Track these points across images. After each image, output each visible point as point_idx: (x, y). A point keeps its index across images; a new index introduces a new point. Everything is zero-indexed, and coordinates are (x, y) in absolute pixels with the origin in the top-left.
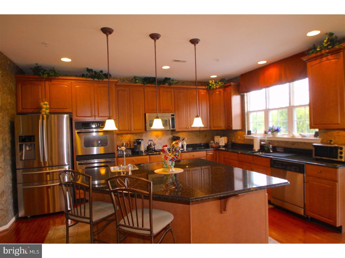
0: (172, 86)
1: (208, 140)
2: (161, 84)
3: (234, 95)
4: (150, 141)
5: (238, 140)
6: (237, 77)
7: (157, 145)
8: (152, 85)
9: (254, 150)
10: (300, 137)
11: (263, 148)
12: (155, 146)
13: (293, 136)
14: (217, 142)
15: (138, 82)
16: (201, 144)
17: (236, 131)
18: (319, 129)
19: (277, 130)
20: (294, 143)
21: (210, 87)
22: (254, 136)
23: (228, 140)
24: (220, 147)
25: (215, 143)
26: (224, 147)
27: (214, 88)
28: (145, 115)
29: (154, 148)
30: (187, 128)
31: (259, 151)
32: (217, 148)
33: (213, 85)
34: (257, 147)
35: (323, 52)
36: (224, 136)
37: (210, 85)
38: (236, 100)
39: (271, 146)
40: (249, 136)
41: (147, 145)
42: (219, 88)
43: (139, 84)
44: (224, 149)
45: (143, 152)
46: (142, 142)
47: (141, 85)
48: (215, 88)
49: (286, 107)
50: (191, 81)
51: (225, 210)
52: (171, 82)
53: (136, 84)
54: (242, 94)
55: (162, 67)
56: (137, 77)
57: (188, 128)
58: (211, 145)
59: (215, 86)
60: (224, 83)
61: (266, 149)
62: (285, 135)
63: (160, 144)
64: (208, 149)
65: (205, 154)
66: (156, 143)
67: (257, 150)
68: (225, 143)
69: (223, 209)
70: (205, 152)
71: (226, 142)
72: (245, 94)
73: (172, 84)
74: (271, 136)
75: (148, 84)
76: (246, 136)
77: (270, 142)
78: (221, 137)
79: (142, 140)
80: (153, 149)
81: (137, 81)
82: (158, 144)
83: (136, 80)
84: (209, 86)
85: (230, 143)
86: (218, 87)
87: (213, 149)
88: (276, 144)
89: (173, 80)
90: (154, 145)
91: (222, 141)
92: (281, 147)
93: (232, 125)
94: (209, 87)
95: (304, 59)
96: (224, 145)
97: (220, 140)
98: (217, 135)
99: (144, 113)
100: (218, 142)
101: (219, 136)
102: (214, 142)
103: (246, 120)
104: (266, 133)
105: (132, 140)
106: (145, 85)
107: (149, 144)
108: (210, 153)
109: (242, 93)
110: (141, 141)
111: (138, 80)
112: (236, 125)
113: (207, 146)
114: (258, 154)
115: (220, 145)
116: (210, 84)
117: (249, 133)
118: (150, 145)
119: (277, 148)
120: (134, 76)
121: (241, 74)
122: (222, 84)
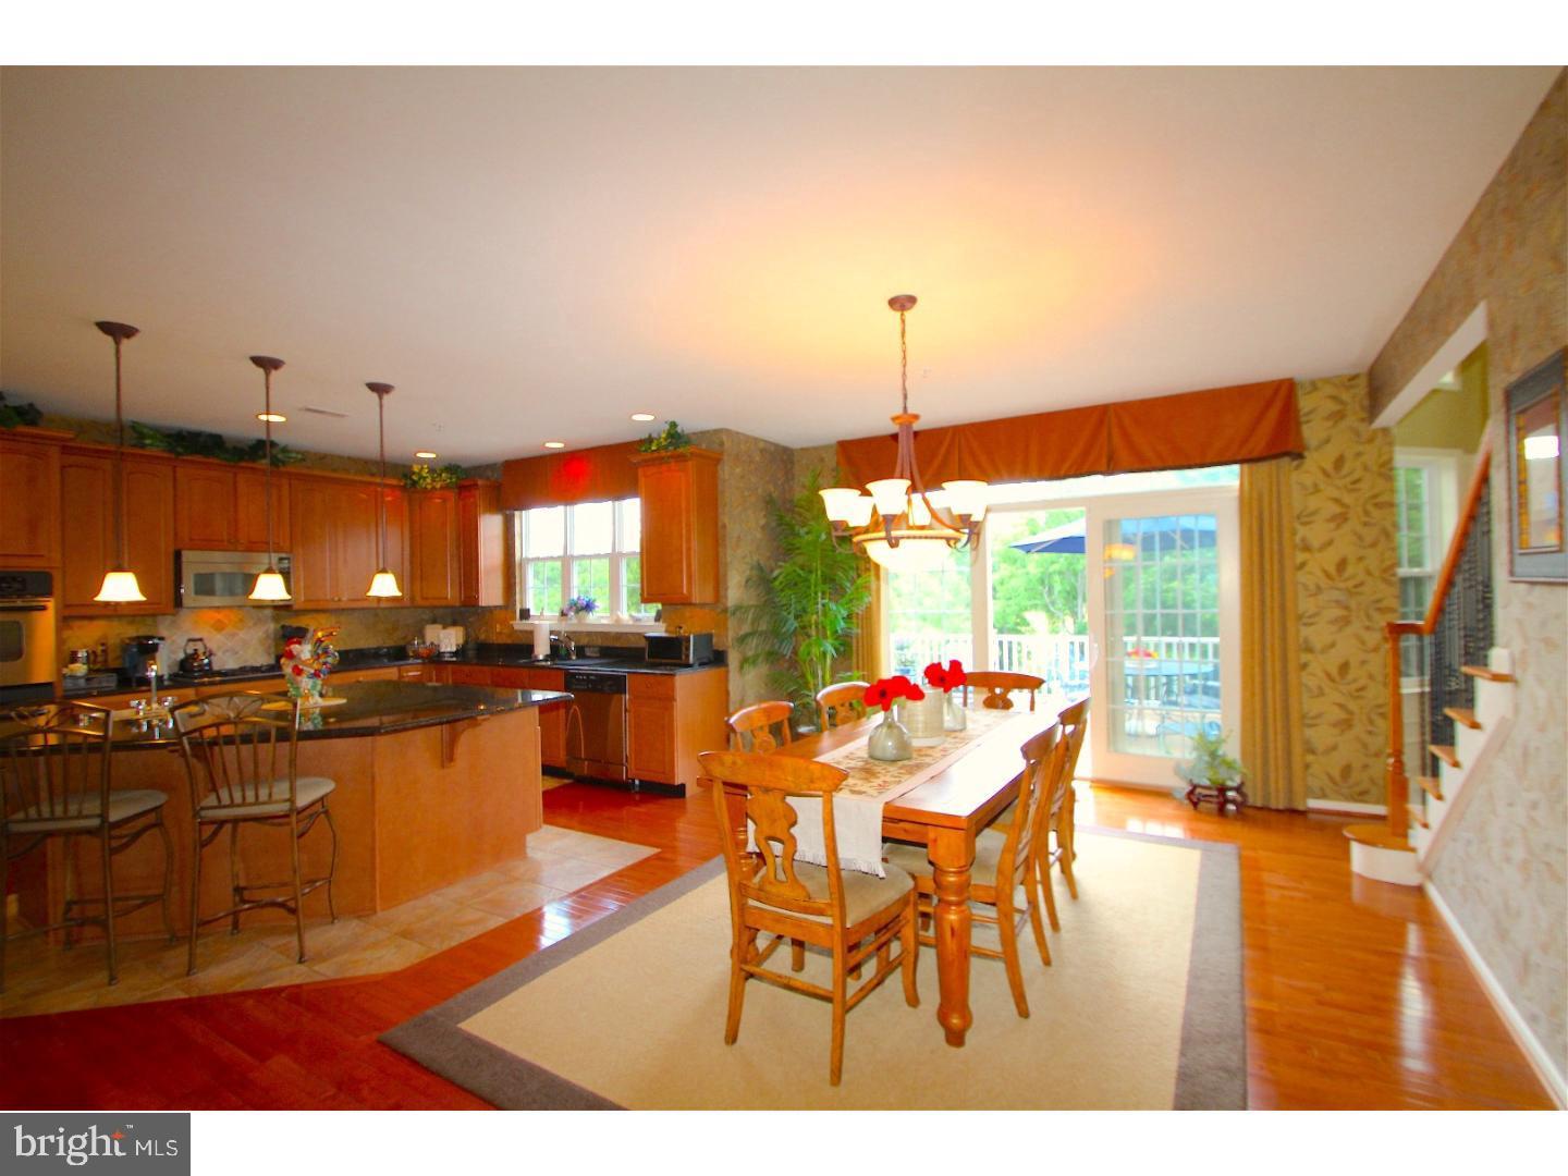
0: (282, 469)
1: (405, 638)
2: (241, 459)
3: (485, 512)
4: (191, 644)
5: (496, 634)
6: (495, 464)
7: (220, 654)
8: (207, 460)
9: (536, 657)
10: (631, 623)
11: (556, 650)
12: (212, 657)
13: (618, 620)
14: (432, 644)
15: (151, 445)
16: (379, 648)
17: (490, 609)
18: (663, 605)
19: (588, 607)
20: (619, 636)
21: (414, 483)
22: (537, 622)
23: (467, 635)
24: (441, 654)
25: (428, 644)
26: (455, 654)
27: (426, 488)
28: (178, 556)
29: (210, 664)
30: (336, 599)
31: (545, 660)
32: (434, 658)
33: (425, 478)
34: (542, 650)
35: (663, 453)
36: (454, 624)
37: (415, 478)
38: (490, 527)
39: (573, 644)
40: (524, 621)
41: (181, 656)
42: (442, 488)
43: (154, 451)
44: (454, 659)
45: (166, 677)
46: (161, 646)
47: (166, 455)
48: (429, 487)
49: (606, 555)
50: (349, 458)
51: (451, 758)
52: (280, 456)
53: (141, 452)
54: (508, 512)
55: (257, 416)
56: (145, 426)
57: (339, 600)
58: (414, 652)
59: (429, 480)
60: (458, 478)
61: (563, 652)
62: (602, 617)
63: (227, 654)
64: (402, 663)
65: (397, 675)
66: (214, 649)
67: (541, 657)
68: (458, 645)
69: (448, 756)
70: (395, 670)
71: (461, 641)
72: (517, 513)
73: (284, 463)
74: (574, 621)
75: (192, 453)
76: (519, 625)
77: (570, 636)
78: (444, 628)
79: (162, 639)
80: (207, 668)
81: (148, 442)
82: (224, 653)
83: (142, 436)
84: (411, 479)
85: (471, 646)
86: (438, 486)
87: (419, 661)
88: (584, 641)
89: (285, 450)
90: (207, 654)
91: (449, 640)
92: (594, 647)
93: (477, 592)
94: (409, 482)
95: (635, 459)
96: (454, 649)
97: (442, 635)
98: (434, 621)
99: (171, 550)
100: (436, 643)
101: (440, 626)
102: (424, 643)
103: (518, 580)
104: (563, 614)
105: (113, 641)
106: (181, 457)
107: (190, 651)
108: (411, 674)
109: (509, 509)
110: (156, 641)
111: (151, 437)
112: (490, 593)
113: (399, 654)
114: (544, 663)
115: (442, 650)
116: (414, 473)
117: (525, 614)
118: (194, 656)
119: (587, 650)
120: (134, 422)
121: (506, 458)
122: (451, 479)
